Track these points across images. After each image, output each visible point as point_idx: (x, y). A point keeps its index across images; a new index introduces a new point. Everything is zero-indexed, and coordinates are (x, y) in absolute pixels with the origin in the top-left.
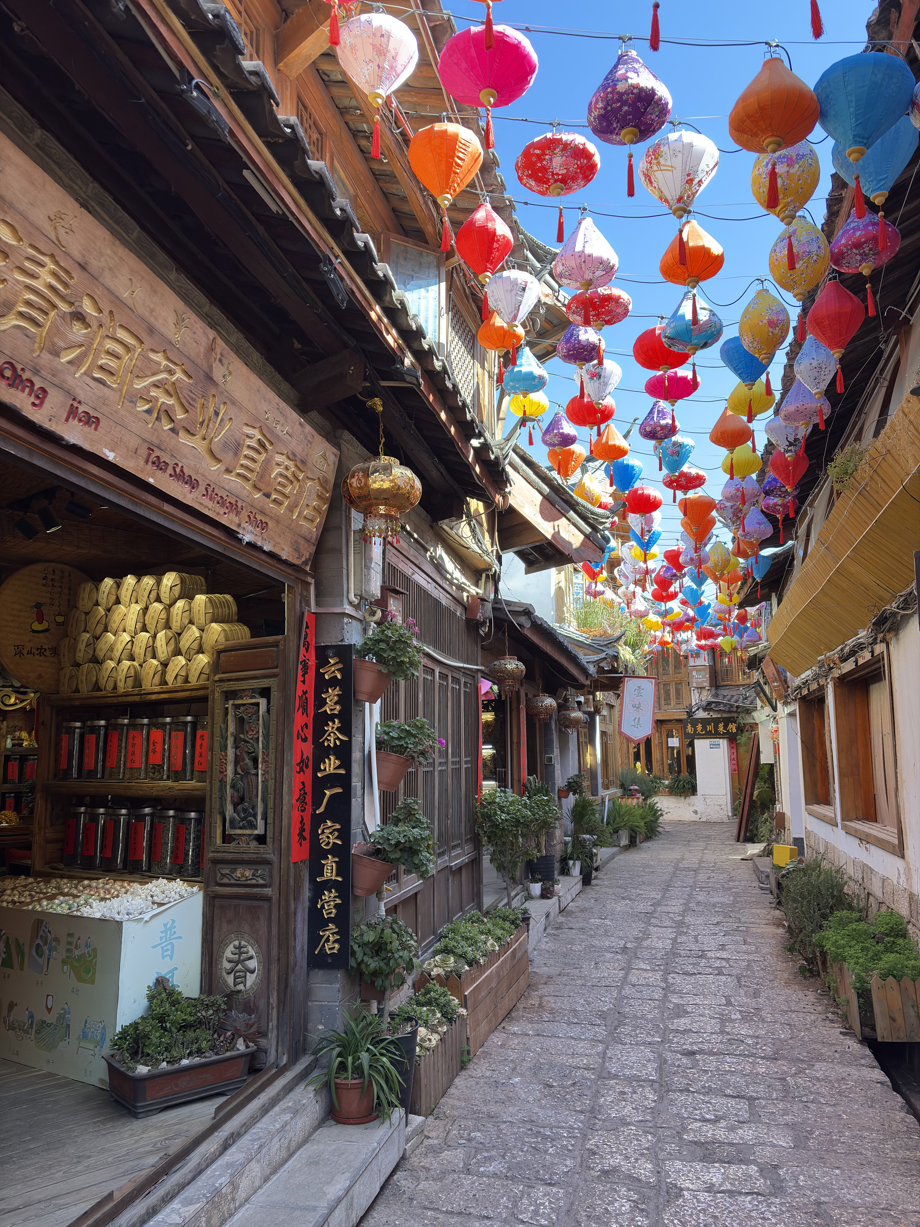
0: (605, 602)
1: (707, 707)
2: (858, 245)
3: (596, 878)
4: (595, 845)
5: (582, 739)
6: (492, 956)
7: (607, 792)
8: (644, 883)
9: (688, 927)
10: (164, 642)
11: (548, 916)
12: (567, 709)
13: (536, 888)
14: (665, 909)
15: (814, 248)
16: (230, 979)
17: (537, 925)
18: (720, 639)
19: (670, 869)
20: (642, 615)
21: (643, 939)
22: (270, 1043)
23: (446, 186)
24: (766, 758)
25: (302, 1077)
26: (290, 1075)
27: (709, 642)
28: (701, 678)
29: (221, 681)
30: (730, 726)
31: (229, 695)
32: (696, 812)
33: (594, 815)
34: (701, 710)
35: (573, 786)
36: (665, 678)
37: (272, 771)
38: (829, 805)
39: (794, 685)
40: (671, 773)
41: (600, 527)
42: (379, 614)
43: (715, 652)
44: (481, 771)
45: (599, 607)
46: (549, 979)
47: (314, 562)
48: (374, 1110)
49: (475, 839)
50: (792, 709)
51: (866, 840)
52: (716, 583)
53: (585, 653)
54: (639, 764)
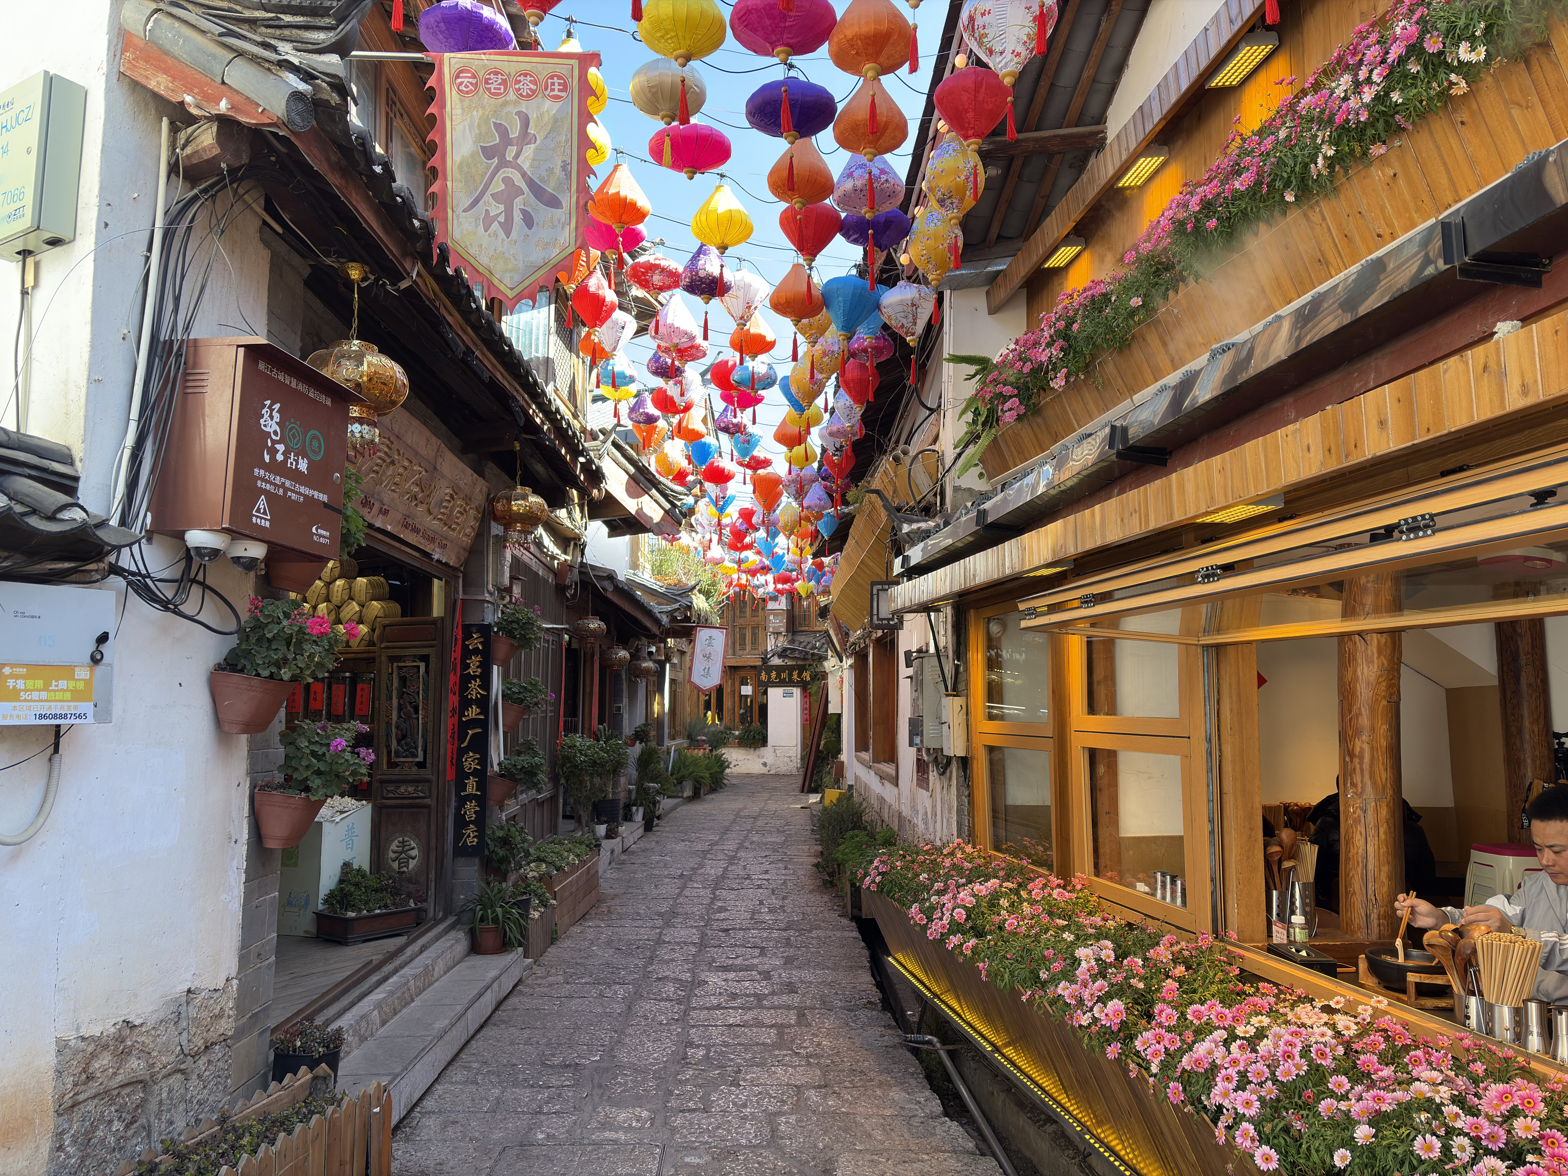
0: (681, 548)
1: (783, 654)
2: (865, 350)
3: (657, 825)
4: (659, 793)
5: (650, 688)
6: (574, 868)
7: (673, 743)
8: (704, 828)
9: (739, 859)
10: (325, 612)
11: (612, 852)
12: (638, 658)
13: (602, 829)
14: (721, 847)
15: (836, 348)
16: (395, 865)
17: (605, 856)
18: (797, 584)
19: (732, 817)
20: (718, 562)
21: (698, 869)
22: (430, 905)
23: (571, 280)
24: (832, 709)
25: (452, 927)
26: (441, 928)
27: (786, 586)
28: (777, 623)
29: (386, 648)
30: (805, 674)
31: (393, 659)
32: (765, 764)
33: (658, 762)
34: (776, 657)
35: (640, 735)
36: (741, 621)
37: (431, 716)
38: (867, 750)
39: (852, 640)
40: (742, 723)
41: (679, 503)
42: (508, 599)
43: (793, 596)
44: (562, 719)
45: (675, 554)
46: (615, 896)
47: (466, 563)
48: (504, 946)
49: (554, 779)
50: (850, 661)
51: (882, 777)
52: (788, 538)
53: (659, 604)
54: (709, 713)
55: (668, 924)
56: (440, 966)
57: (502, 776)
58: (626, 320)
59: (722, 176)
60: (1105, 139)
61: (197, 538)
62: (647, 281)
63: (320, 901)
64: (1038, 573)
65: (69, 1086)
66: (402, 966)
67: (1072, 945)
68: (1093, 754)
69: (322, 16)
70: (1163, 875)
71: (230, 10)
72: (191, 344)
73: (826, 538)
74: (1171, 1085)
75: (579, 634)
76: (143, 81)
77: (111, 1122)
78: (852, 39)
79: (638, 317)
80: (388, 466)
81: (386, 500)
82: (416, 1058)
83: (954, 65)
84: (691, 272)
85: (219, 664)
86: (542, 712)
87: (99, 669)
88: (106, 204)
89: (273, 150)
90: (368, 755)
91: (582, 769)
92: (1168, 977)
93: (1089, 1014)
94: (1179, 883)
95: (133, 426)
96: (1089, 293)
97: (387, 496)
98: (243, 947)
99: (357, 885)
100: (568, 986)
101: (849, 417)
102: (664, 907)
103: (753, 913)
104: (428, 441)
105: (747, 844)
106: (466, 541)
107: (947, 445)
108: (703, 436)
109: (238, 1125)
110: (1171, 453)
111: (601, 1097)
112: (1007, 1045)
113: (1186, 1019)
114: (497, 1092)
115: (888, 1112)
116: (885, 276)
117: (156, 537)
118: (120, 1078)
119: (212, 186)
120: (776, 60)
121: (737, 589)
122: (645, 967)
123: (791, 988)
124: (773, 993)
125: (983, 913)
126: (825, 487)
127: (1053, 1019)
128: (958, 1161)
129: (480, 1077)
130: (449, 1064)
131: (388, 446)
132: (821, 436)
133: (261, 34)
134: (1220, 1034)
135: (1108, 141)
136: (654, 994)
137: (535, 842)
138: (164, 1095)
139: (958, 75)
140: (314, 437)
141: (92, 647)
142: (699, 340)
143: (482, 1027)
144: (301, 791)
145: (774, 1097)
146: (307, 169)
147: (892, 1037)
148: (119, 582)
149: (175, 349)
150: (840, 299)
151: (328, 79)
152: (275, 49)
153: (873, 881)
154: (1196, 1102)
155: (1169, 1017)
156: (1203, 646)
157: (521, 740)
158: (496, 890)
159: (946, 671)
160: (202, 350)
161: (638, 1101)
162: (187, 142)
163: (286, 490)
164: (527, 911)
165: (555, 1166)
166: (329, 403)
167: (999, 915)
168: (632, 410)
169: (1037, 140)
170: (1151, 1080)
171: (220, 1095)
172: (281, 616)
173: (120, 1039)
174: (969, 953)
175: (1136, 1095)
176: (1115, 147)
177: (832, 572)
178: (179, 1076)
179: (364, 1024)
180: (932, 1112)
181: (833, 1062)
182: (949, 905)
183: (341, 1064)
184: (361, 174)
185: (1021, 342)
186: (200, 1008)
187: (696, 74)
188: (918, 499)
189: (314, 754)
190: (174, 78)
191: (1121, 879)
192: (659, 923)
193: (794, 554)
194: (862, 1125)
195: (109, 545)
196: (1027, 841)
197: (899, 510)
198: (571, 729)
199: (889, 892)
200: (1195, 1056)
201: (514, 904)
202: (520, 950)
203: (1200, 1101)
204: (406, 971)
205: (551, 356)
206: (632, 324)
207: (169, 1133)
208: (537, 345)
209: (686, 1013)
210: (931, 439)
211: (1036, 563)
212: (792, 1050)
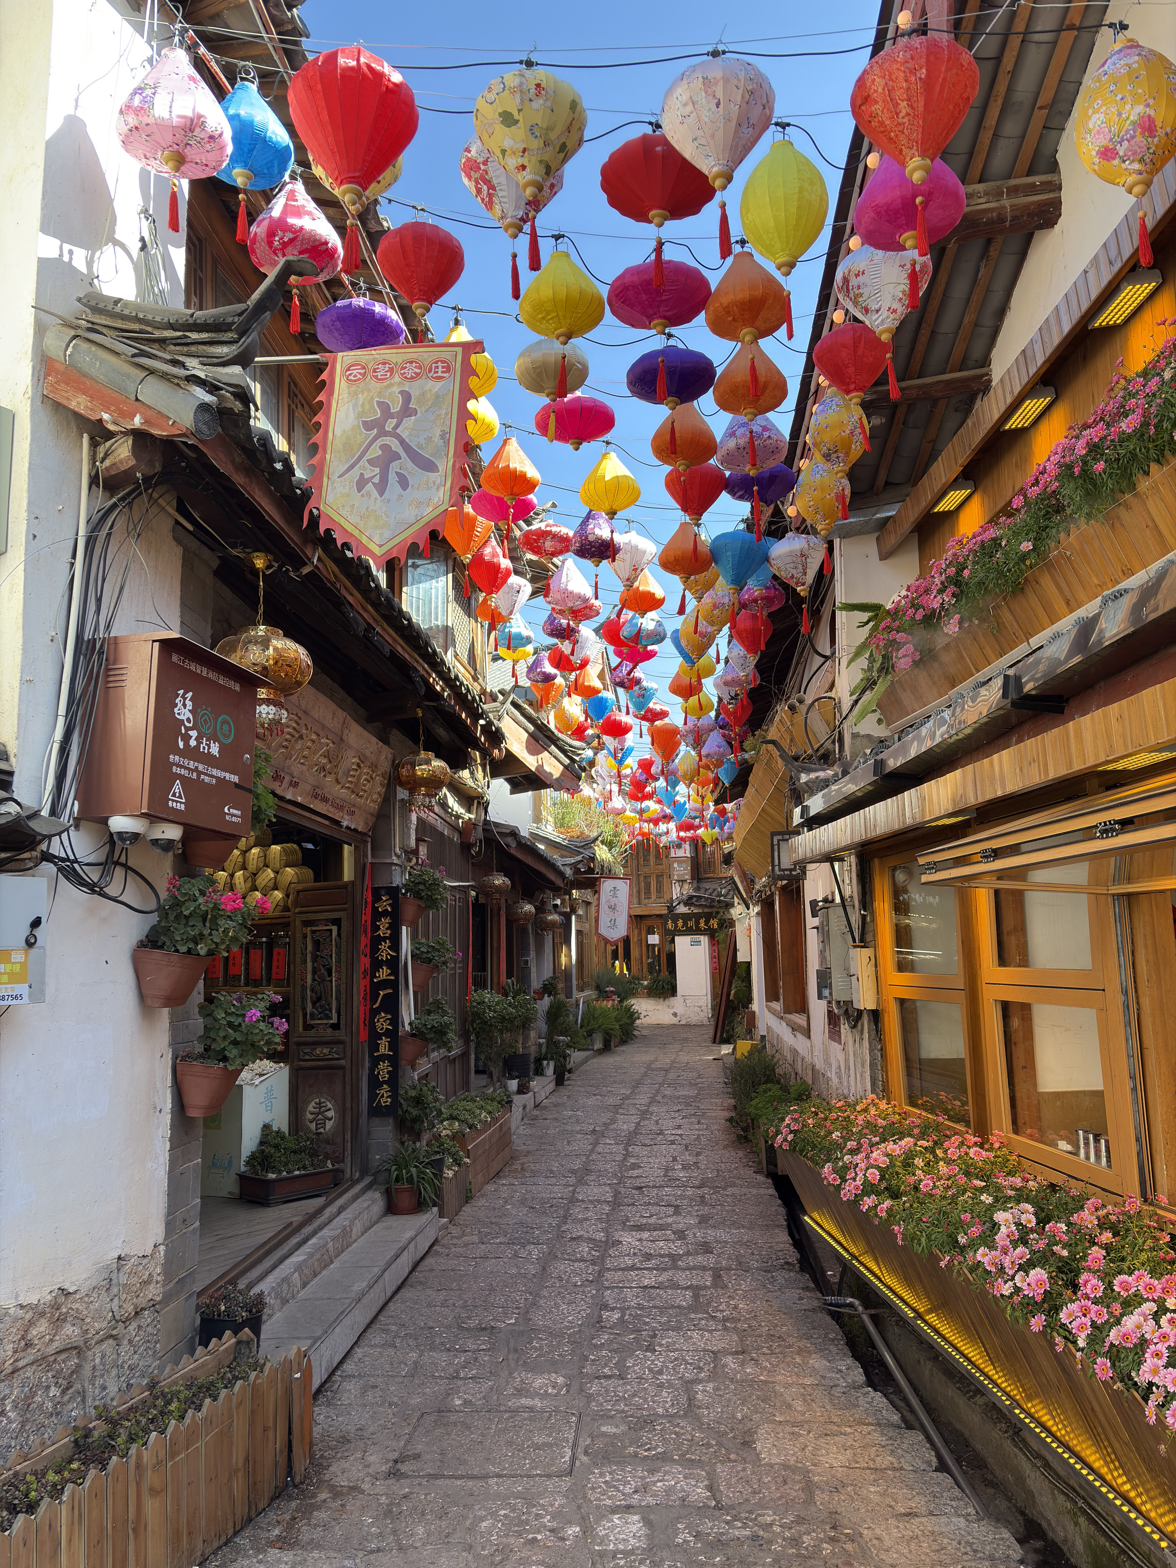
0: (583, 800)
1: (689, 901)
2: (755, 601)
3: (569, 1079)
4: (569, 1046)
5: (557, 940)
6: (487, 1125)
7: (582, 994)
8: (615, 1082)
9: (652, 1114)
10: (242, 880)
11: (524, 1107)
12: (544, 912)
13: (513, 1085)
14: (634, 1102)
15: (726, 600)
16: (313, 1126)
17: (517, 1112)
18: (701, 831)
19: (643, 1070)
20: (620, 812)
21: (610, 1124)
22: (347, 1166)
23: (467, 550)
24: (741, 957)
25: (369, 1187)
26: (357, 1188)
27: (689, 834)
28: (682, 870)
29: (300, 913)
30: (712, 921)
31: (307, 923)
32: (675, 1015)
33: (567, 1015)
34: (682, 905)
35: (548, 988)
36: (646, 870)
37: (344, 978)
38: (778, 1000)
39: (757, 887)
40: (651, 973)
41: (577, 758)
42: (414, 860)
43: (697, 844)
44: (470, 975)
45: (576, 807)
46: (529, 1153)
47: (374, 828)
48: (419, 1206)
49: (465, 1035)
50: (757, 909)
51: (795, 1028)
52: (688, 786)
53: (562, 856)
54: (617, 963)
55: (581, 1182)
56: (357, 1229)
57: (413, 1035)
58: (522, 585)
59: (608, 443)
60: (990, 381)
61: (119, 823)
62: (539, 548)
63: (243, 1163)
64: (940, 823)
65: (10, 1353)
66: (321, 1228)
67: (991, 1209)
68: (1006, 1007)
69: (225, 331)
70: (1085, 1132)
71: (141, 332)
72: (112, 642)
73: (727, 785)
74: (1099, 1360)
75: (484, 890)
76: (65, 402)
77: (48, 1388)
78: (728, 307)
79: (532, 580)
80: (296, 741)
81: (295, 773)
82: (335, 1321)
83: (832, 321)
84: (581, 537)
85: (141, 941)
86: (452, 969)
87: (33, 951)
88: (34, 517)
89: (183, 456)
90: (281, 1024)
91: (491, 1025)
92: (1095, 1244)
93: (1010, 1283)
94: (1103, 1142)
95: (61, 721)
96: (979, 538)
97: (297, 769)
98: (169, 1214)
99: (276, 1147)
100: (484, 1246)
101: (743, 667)
102: (577, 1165)
103: (667, 1170)
104: (334, 714)
105: (659, 1098)
106: (374, 807)
107: (843, 691)
108: (599, 692)
109: (167, 1390)
110: (1067, 700)
111: (517, 1360)
112: (929, 1311)
113: (1113, 1290)
114: (414, 1355)
115: (808, 1381)
116: (773, 528)
117: (82, 823)
118: (56, 1345)
119: (129, 494)
120: (654, 332)
121: (640, 838)
122: (559, 1226)
123: (706, 1248)
124: (688, 1253)
125: (897, 1173)
126: (724, 736)
127: (973, 1287)
128: (882, 1434)
129: (398, 1340)
130: (368, 1326)
131: (296, 722)
132: (716, 685)
133: (170, 352)
134: (1149, 1307)
135: (994, 384)
136: (568, 1254)
137: (447, 1100)
138: (98, 1361)
139: (837, 332)
140: (225, 722)
141: (26, 931)
142: (593, 601)
143: (399, 1288)
144: (220, 1061)
145: (691, 1364)
146: (213, 470)
147: (811, 1300)
148: (49, 868)
149: (98, 647)
150: (729, 553)
151: (231, 389)
152: (183, 365)
153: (785, 1140)
154: (1125, 1379)
155: (1095, 1288)
156: (1113, 895)
157: (431, 1000)
158: (410, 1150)
159: (853, 921)
160: (121, 646)
161: (554, 1366)
162: (106, 455)
163: (199, 773)
164: (441, 1171)
165: (472, 1433)
166: (238, 688)
167: (914, 1174)
168: (531, 669)
169: (919, 387)
170: (1079, 1354)
171: (150, 1360)
172: (197, 893)
173: (56, 1306)
174: (884, 1214)
175: (1064, 1370)
176: (1000, 392)
177: (735, 818)
178: (111, 1341)
179: (285, 1286)
180: (854, 1382)
181: (750, 1327)
182: (862, 1165)
183: (264, 1327)
184: (263, 471)
185: (913, 589)
186: (130, 1274)
187: (578, 351)
188: (816, 747)
189: (230, 1024)
190: (92, 398)
191: (1042, 1136)
192: (572, 1180)
193: (695, 801)
194: (782, 1395)
195: (41, 834)
196: (943, 1095)
197: (796, 758)
198: (480, 984)
199: (801, 1151)
200: (1123, 1330)
201: (428, 1163)
202: (435, 1209)
203: (1130, 1378)
204: (325, 1232)
205: (450, 624)
206: (527, 588)
207: (102, 1398)
208: (437, 613)
209: (600, 1274)
210: (827, 686)
211: (937, 814)
212: (708, 1313)
